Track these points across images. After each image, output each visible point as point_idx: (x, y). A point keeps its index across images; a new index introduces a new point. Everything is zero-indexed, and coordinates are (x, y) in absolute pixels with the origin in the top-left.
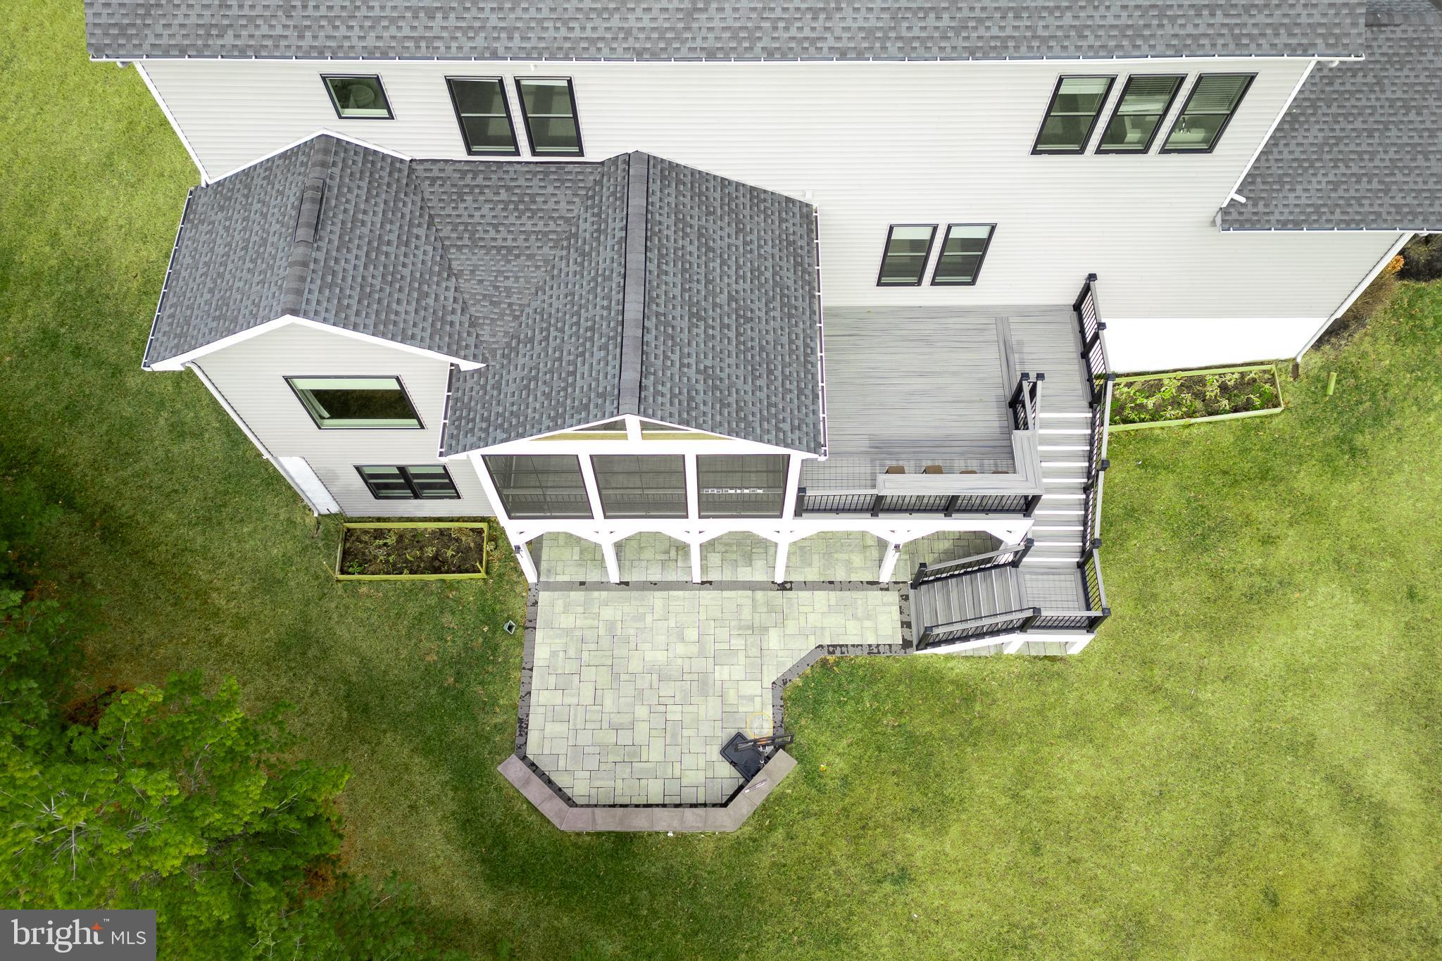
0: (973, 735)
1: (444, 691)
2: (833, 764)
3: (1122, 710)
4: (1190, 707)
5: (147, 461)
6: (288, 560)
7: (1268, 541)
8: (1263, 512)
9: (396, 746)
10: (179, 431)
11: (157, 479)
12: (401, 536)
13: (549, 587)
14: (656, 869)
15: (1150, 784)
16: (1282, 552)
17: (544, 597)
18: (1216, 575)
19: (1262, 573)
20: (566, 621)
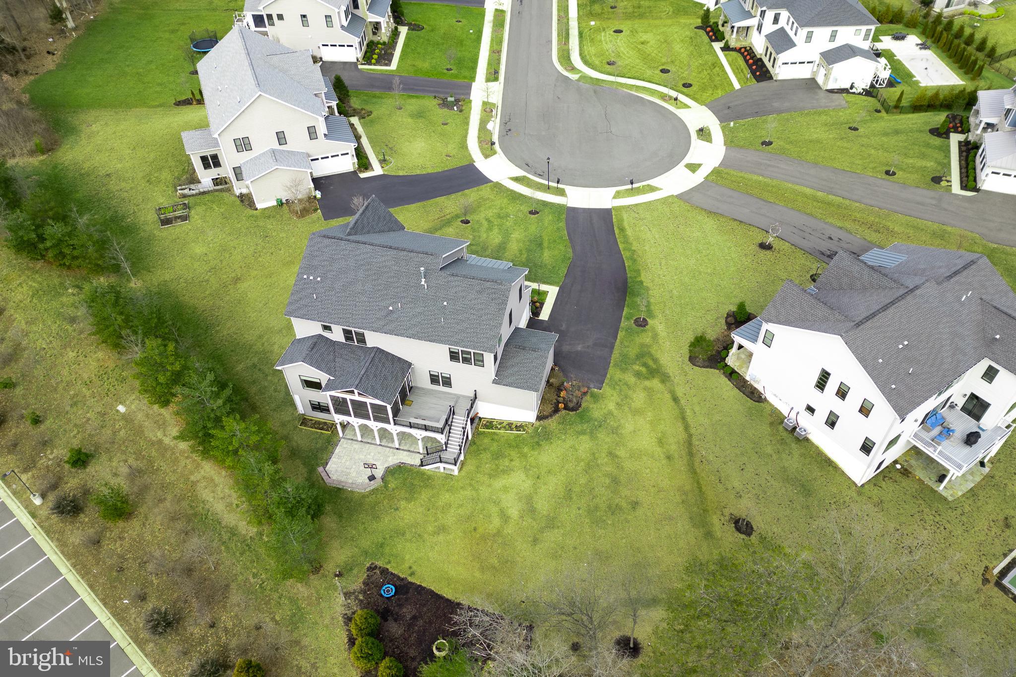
0: (426, 486)
1: (313, 454)
2: (391, 485)
3: (462, 488)
4: (477, 490)
5: (266, 396)
6: (289, 421)
7: (511, 460)
8: (513, 454)
9: (298, 462)
10: (275, 390)
11: (267, 399)
12: (316, 422)
13: (344, 438)
14: (344, 497)
15: (460, 502)
16: (513, 463)
17: (342, 440)
18: (497, 465)
19: (507, 467)
20: (345, 446)
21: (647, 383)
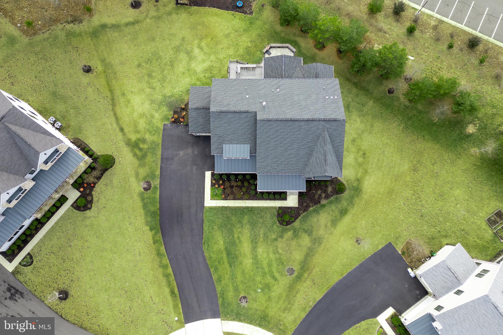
0: (242, 55)
3: (225, 58)
4: (217, 58)
5: (346, 89)
8: (204, 80)
15: (223, 50)
16: (203, 75)
18: (211, 73)
19: (206, 73)
21: (138, 136)
